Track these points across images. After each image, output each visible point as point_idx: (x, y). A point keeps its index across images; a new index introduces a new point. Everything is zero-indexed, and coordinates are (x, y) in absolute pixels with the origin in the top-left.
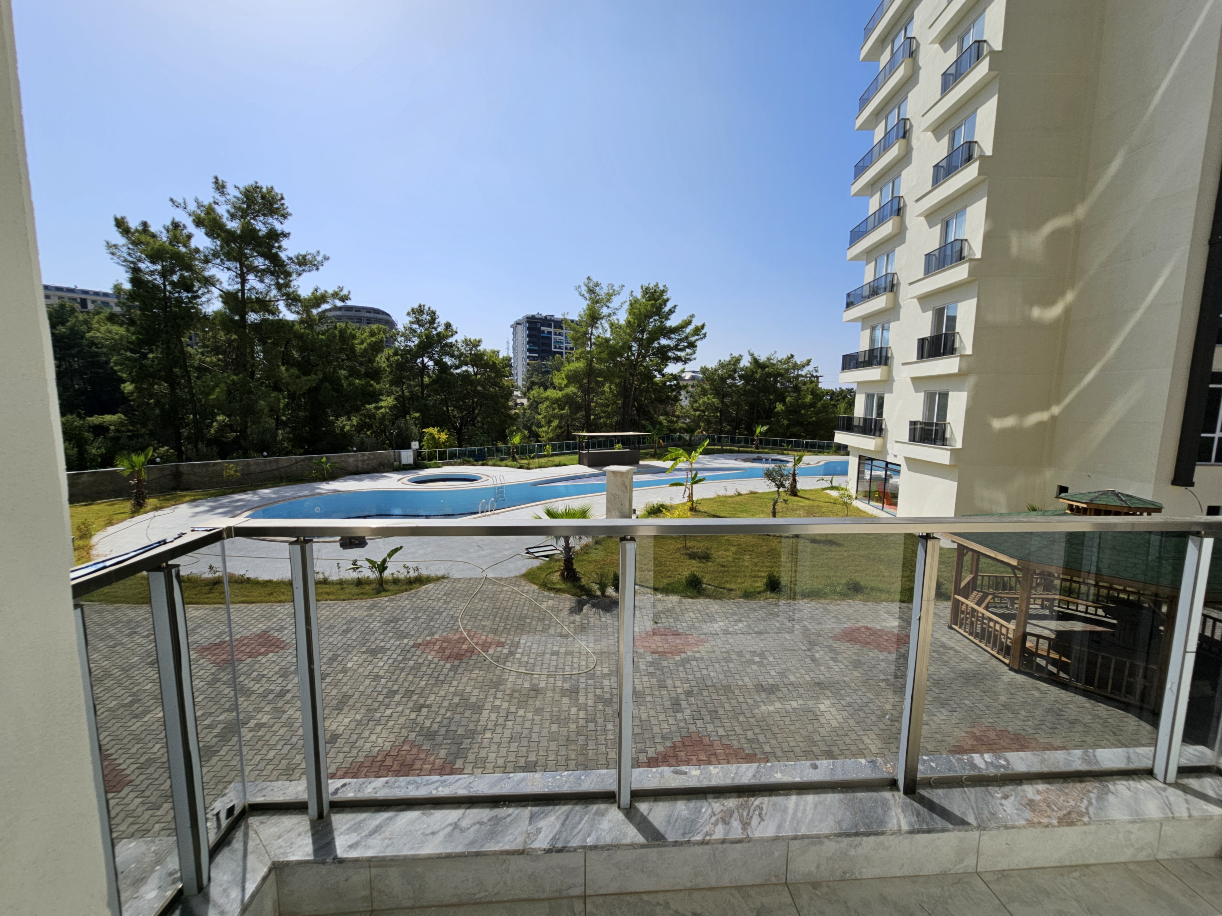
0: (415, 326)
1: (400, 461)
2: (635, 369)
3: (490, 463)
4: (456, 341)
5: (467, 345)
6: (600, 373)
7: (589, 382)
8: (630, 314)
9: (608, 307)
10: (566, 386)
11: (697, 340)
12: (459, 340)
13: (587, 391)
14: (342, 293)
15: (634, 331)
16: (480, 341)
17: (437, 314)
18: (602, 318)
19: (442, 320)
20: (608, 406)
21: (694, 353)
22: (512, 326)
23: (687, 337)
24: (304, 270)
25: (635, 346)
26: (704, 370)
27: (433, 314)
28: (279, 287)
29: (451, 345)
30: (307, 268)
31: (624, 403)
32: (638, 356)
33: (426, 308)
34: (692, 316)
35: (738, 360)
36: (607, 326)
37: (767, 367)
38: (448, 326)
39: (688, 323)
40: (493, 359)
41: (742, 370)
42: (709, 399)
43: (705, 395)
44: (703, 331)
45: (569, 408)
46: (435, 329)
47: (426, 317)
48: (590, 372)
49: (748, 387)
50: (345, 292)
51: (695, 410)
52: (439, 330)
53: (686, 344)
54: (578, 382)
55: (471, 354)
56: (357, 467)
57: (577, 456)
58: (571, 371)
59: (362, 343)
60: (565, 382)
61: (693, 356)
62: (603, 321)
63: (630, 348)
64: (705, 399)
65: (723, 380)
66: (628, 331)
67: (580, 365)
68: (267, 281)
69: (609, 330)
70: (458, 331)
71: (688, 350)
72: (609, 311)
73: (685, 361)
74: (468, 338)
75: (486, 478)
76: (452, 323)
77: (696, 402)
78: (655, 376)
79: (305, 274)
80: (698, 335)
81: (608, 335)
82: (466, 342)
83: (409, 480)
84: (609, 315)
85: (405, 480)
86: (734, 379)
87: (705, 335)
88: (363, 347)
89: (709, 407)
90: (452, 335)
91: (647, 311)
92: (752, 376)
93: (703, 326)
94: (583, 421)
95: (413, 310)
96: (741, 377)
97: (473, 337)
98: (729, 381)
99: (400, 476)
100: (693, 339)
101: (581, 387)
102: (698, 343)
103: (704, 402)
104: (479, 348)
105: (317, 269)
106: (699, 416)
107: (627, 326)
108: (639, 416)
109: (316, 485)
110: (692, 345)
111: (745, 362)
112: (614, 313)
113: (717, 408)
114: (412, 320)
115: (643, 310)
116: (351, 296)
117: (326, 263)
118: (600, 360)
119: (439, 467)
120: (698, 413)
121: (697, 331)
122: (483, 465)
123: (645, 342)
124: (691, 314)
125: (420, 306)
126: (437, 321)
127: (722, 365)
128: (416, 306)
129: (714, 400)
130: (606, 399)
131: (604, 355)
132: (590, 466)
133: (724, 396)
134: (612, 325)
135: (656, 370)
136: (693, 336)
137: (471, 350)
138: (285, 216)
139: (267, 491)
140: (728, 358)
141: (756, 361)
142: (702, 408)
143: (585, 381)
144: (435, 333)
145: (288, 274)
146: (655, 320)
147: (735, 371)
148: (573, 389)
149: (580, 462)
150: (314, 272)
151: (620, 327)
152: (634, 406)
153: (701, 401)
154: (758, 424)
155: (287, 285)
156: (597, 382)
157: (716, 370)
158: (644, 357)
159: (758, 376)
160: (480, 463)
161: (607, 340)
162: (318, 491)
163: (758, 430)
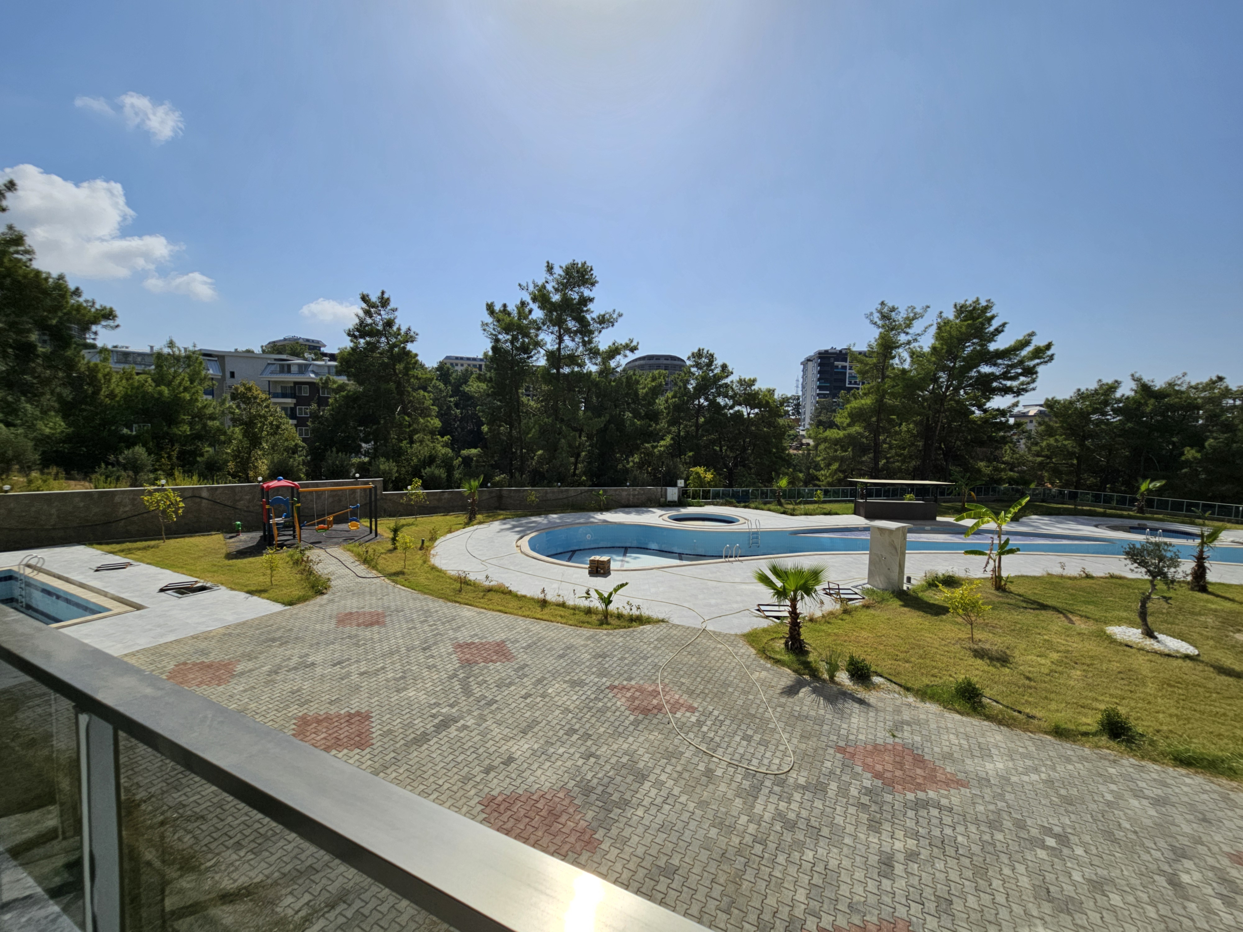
0: (693, 369)
1: (666, 498)
2: (942, 405)
3: (753, 505)
4: (731, 382)
5: (741, 385)
6: (893, 410)
7: (878, 421)
8: (937, 339)
9: (907, 333)
10: (849, 425)
11: (1038, 364)
12: (734, 381)
13: (876, 431)
14: (632, 345)
15: (941, 359)
16: (754, 381)
17: (715, 356)
18: (898, 347)
19: (718, 362)
20: (904, 448)
21: (1034, 381)
22: (802, 363)
23: (1021, 362)
24: (603, 328)
25: (943, 377)
26: (1050, 404)
27: (711, 357)
28: (584, 343)
29: (726, 385)
30: (605, 326)
31: (925, 445)
32: (947, 388)
33: (705, 351)
34: (1032, 334)
35: (1112, 388)
36: (906, 355)
37: (1168, 395)
38: (724, 367)
39: (1025, 343)
40: (769, 399)
41: (1119, 401)
42: (1056, 441)
43: (1051, 435)
44: (1049, 353)
45: (853, 450)
46: (712, 371)
47: (704, 360)
48: (880, 408)
49: (1130, 425)
50: (634, 343)
51: (1038, 455)
52: (715, 372)
53: (1020, 371)
54: (865, 420)
55: (745, 393)
56: (629, 500)
57: (852, 505)
58: (855, 408)
59: (644, 388)
60: (848, 421)
61: (1032, 386)
62: (900, 350)
63: (935, 380)
64: (1052, 441)
65: (1084, 415)
66: (934, 359)
67: (867, 401)
68: (577, 340)
69: (909, 360)
70: (734, 371)
71: (1022, 379)
72: (909, 337)
73: (1018, 392)
74: (743, 378)
75: (744, 521)
76: (728, 364)
77: (1036, 444)
78: (973, 413)
79: (604, 331)
80: (1039, 358)
81: (907, 366)
82: (741, 382)
83: (669, 517)
84: (909, 343)
85: (666, 517)
86: (1104, 414)
87: (1051, 358)
88: (644, 391)
89: (1054, 451)
90: (727, 376)
91: (961, 333)
92: (1137, 409)
93: (1049, 346)
94: (871, 465)
95: (693, 354)
96: (1116, 411)
97: (747, 377)
98: (1094, 417)
99: (663, 512)
100: (1031, 363)
101: (868, 426)
102: (1040, 369)
103: (1048, 445)
104: (753, 388)
105: (613, 326)
106: (1041, 463)
107: (932, 354)
108: (946, 461)
109: (592, 514)
110: (1030, 372)
111: (1127, 390)
112: (915, 340)
113: (1074, 453)
115: (954, 333)
116: (639, 347)
117: (620, 320)
118: (893, 395)
119: (701, 506)
120: (1039, 459)
121: (1038, 353)
122: (745, 507)
123: (956, 371)
124: (1029, 331)
125: (699, 350)
126: (715, 363)
127: (1082, 396)
128: (696, 351)
129: (1066, 443)
130: (903, 440)
131: (898, 389)
132: (867, 517)
133: (1085, 438)
134: (912, 354)
135: (973, 405)
136: (1032, 359)
137: (745, 389)
138: (593, 284)
139: (555, 516)
140: (1093, 386)
141: (1145, 389)
142: (1046, 453)
143: (874, 419)
144: (711, 375)
145: (591, 332)
146: (974, 344)
147: (1106, 403)
148: (858, 428)
149: (856, 513)
150: (610, 328)
151: (922, 355)
152: (940, 448)
153: (1044, 444)
154: (1145, 478)
155: (590, 342)
156: (891, 421)
157: (1071, 403)
158: (957, 390)
159: (1148, 410)
160: (742, 504)
161: (904, 371)
162: (592, 520)
163: (1143, 487)
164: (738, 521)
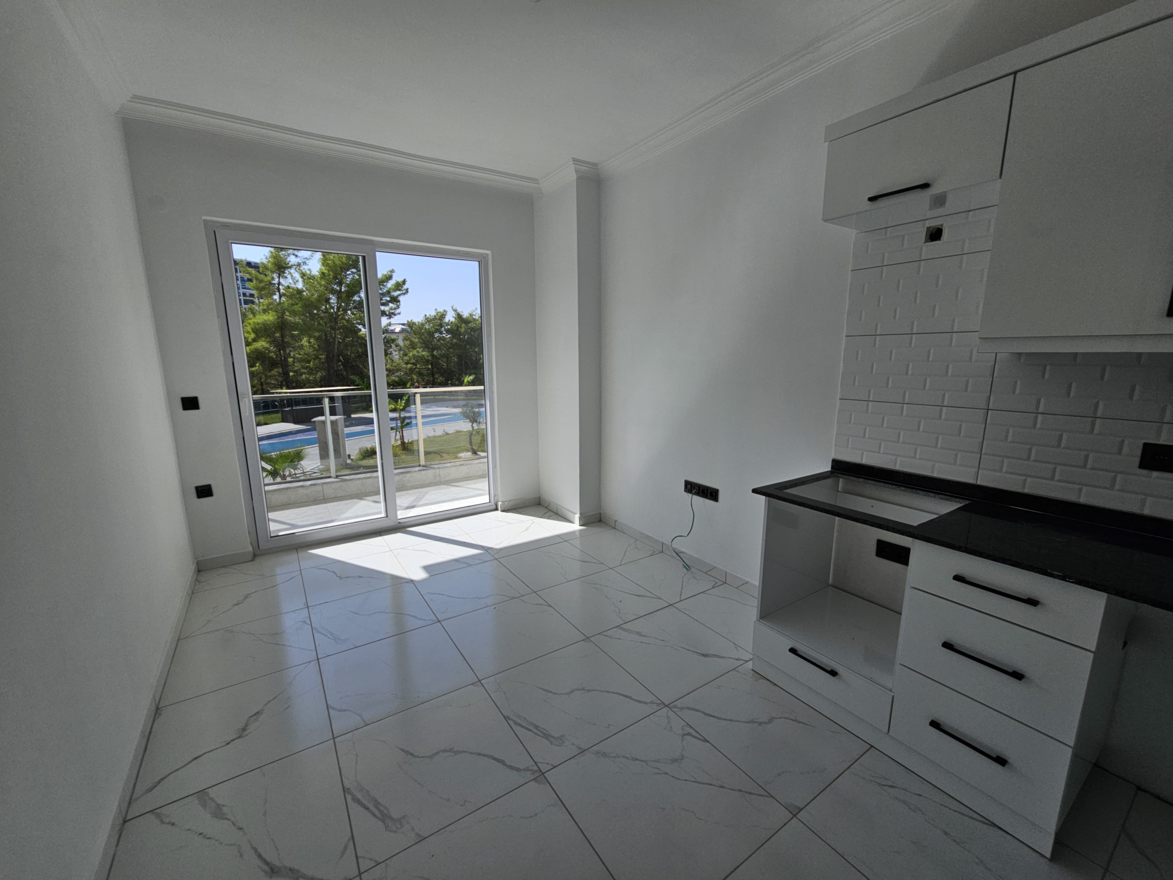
2: (336, 323)
6: (295, 326)
7: (282, 336)
8: (323, 265)
9: (296, 256)
10: (254, 340)
11: (399, 295)
13: (281, 345)
15: (330, 282)
18: (290, 267)
20: (309, 362)
21: (398, 307)
23: (389, 292)
25: (333, 300)
26: (411, 325)
31: (327, 357)
32: (338, 309)
34: (392, 271)
35: (443, 316)
36: (297, 276)
37: (470, 322)
39: (389, 278)
41: (448, 324)
42: (418, 352)
43: (414, 348)
44: (405, 287)
45: (261, 364)
48: (282, 326)
49: (455, 341)
51: (407, 363)
53: (388, 299)
54: (269, 336)
57: (279, 414)
58: (258, 324)
60: (253, 336)
61: (398, 311)
62: (292, 271)
63: (327, 300)
64: (415, 352)
65: (431, 334)
66: (323, 283)
67: (269, 317)
69: (300, 280)
71: (391, 305)
72: (298, 260)
73: (390, 315)
77: (406, 355)
78: (360, 330)
80: (400, 290)
81: (300, 286)
84: (299, 265)
86: (441, 333)
87: (407, 290)
89: (419, 359)
91: (343, 263)
92: (457, 330)
93: (404, 282)
94: (280, 379)
96: (448, 331)
98: (436, 335)
100: (396, 294)
101: (273, 342)
102: (401, 298)
103: (414, 355)
106: (411, 369)
107: (321, 278)
108: (346, 371)
110: (395, 300)
111: (450, 317)
112: (305, 263)
113: (428, 361)
115: (337, 262)
118: (294, 313)
120: (409, 366)
121: (399, 286)
123: (344, 295)
124: (390, 269)
127: (428, 320)
129: (424, 353)
130: (305, 354)
131: (297, 308)
133: (433, 350)
134: (303, 276)
135: (360, 324)
136: (395, 291)
140: (433, 313)
141: (459, 316)
142: (413, 361)
143: (278, 335)
146: (353, 273)
147: (441, 325)
148: (263, 343)
149: (284, 420)
151: (313, 278)
152: (340, 361)
153: (411, 354)
154: (466, 374)
156: (293, 336)
157: (422, 325)
158: (345, 311)
159: (462, 330)
161: (300, 292)
163: (466, 380)
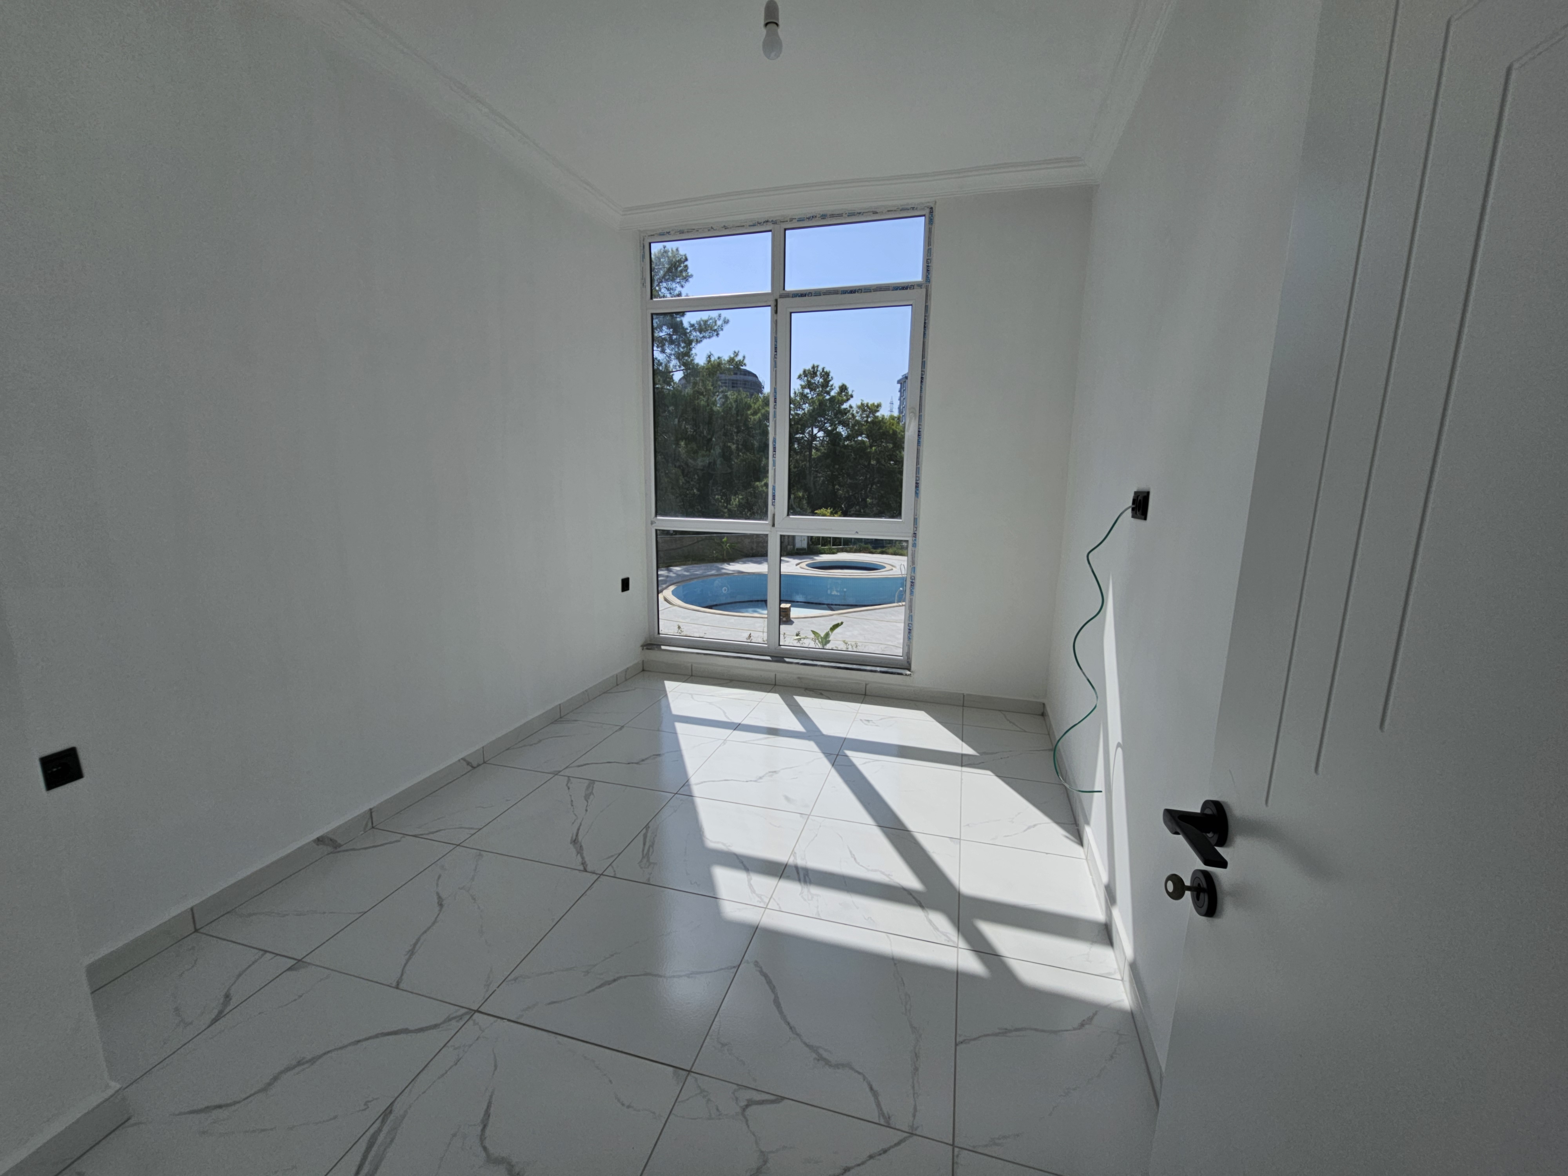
0: (807, 391)
1: (794, 545)
3: (891, 550)
4: (851, 407)
5: (864, 411)
12: (854, 406)
14: (737, 359)
16: (879, 406)
17: (831, 375)
19: (836, 383)
22: (899, 382)
24: (704, 337)
27: (826, 375)
28: (679, 356)
29: (846, 412)
30: (707, 334)
33: (820, 369)
38: (843, 388)
40: (894, 427)
46: (828, 393)
47: (818, 379)
50: (740, 358)
52: (833, 393)
55: (867, 421)
56: (752, 549)
59: (755, 413)
70: (854, 394)
74: (865, 402)
75: (891, 567)
76: (848, 385)
79: (705, 341)
82: (863, 407)
83: (808, 565)
85: (804, 565)
88: (757, 417)
90: (848, 400)
95: (804, 371)
97: (870, 401)
99: (797, 561)
104: (878, 414)
105: (717, 335)
109: (719, 565)
114: (803, 383)
116: (746, 361)
117: (726, 327)
119: (833, 553)
122: (882, 553)
125: (813, 367)
126: (831, 383)
128: (809, 367)
137: (868, 417)
138: (687, 278)
139: (678, 568)
144: (828, 397)
145: (689, 343)
150: (714, 338)
155: (687, 354)
160: (879, 550)
162: (724, 571)
164: (884, 567)
